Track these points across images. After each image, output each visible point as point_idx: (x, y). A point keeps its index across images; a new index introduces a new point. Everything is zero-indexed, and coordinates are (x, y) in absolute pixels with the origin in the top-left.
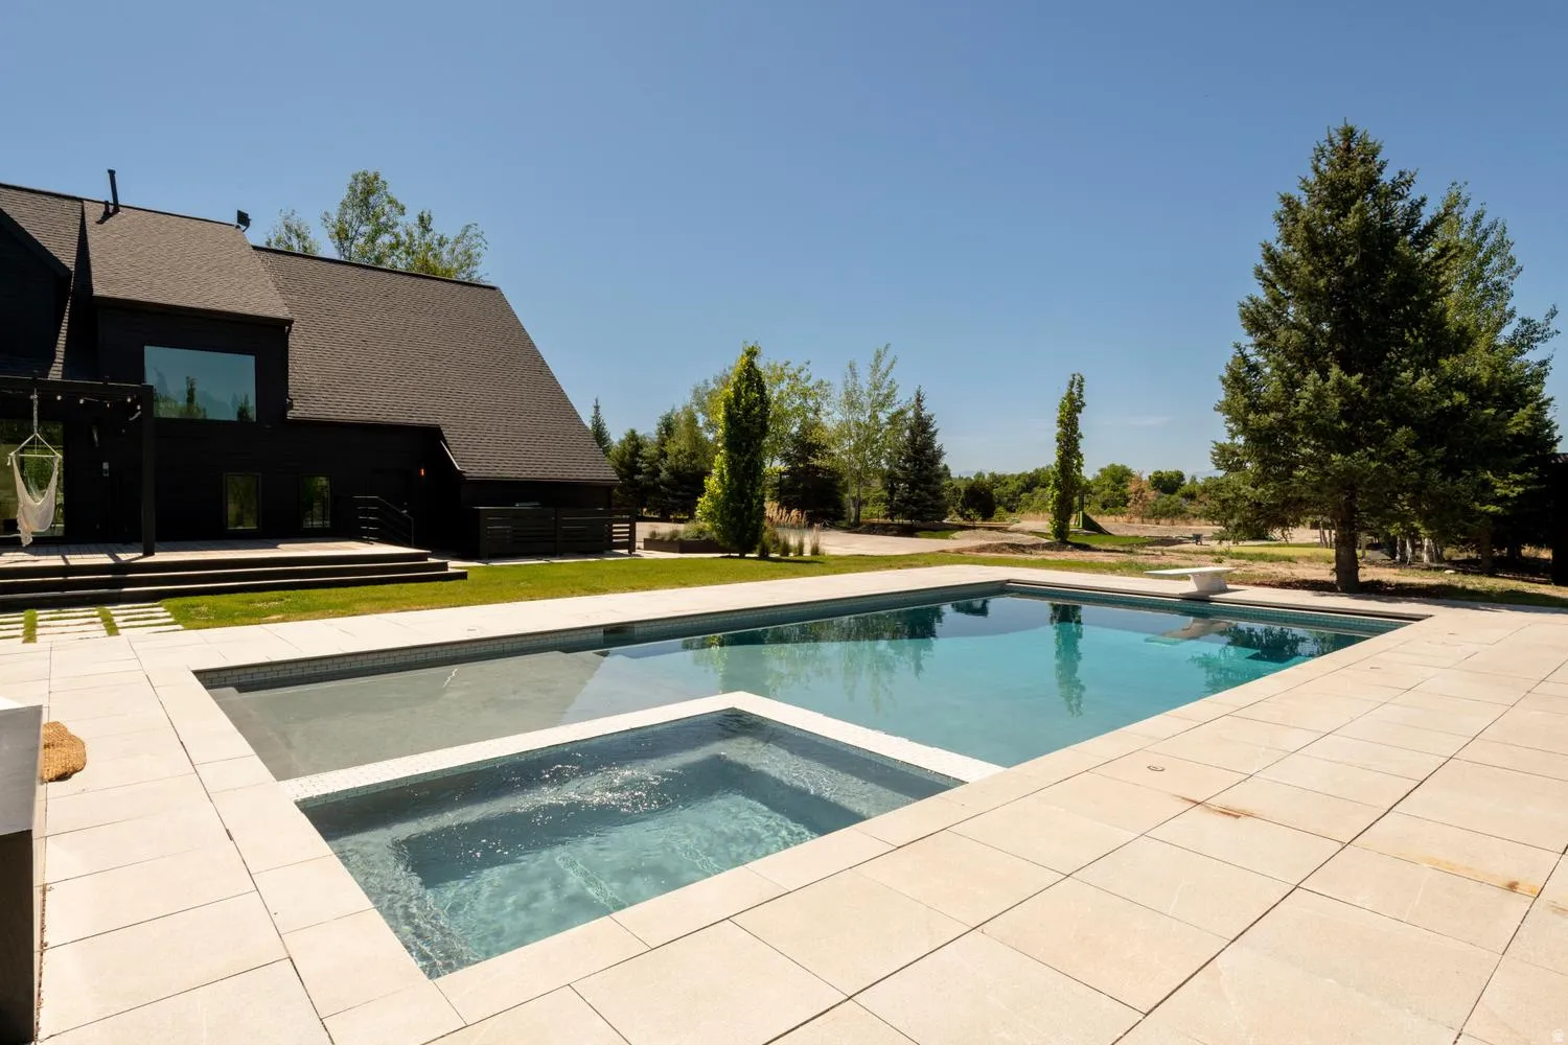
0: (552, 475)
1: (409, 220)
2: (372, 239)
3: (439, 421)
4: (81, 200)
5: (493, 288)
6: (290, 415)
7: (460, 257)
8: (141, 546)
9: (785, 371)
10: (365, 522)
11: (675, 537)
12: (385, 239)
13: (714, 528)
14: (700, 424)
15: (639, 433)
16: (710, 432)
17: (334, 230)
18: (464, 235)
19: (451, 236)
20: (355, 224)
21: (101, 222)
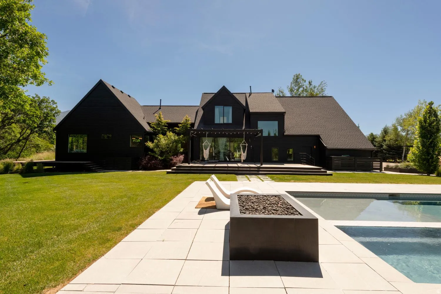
0: (353, 147)
1: (307, 84)
2: (298, 90)
3: (319, 133)
4: (245, 93)
5: (331, 97)
6: (285, 134)
7: (320, 90)
8: (260, 163)
9: (439, 109)
10: (303, 160)
11: (398, 167)
12: (301, 89)
13: (415, 165)
14: (399, 130)
15: (374, 134)
16: (404, 132)
17: (290, 89)
18: (320, 85)
19: (317, 85)
20: (294, 87)
21: (249, 97)
